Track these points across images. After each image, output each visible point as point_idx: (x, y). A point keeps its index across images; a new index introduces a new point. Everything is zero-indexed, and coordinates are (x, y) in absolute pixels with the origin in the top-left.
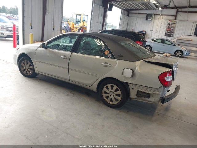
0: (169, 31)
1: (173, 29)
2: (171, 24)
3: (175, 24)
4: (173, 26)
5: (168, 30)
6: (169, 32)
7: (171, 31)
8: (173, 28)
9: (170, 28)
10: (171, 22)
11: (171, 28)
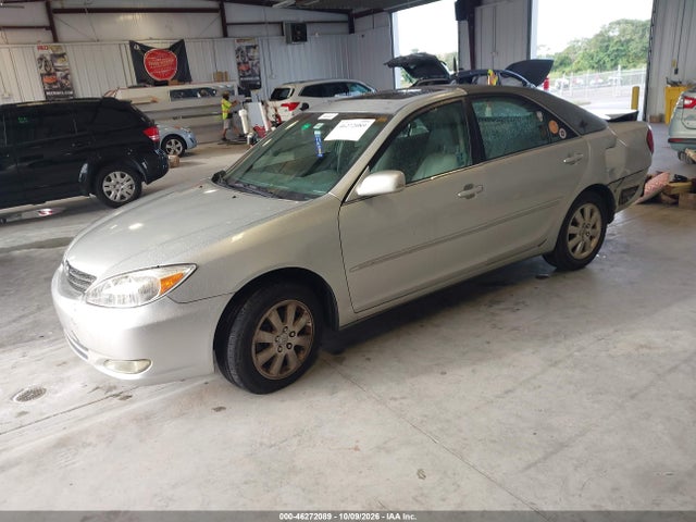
0: (55, 83)
1: (66, 77)
2: (48, 58)
3: (62, 55)
4: (58, 63)
5: (50, 84)
6: (56, 90)
7: (62, 85)
8: (64, 74)
9: (55, 74)
10: (47, 53)
11: (59, 73)
